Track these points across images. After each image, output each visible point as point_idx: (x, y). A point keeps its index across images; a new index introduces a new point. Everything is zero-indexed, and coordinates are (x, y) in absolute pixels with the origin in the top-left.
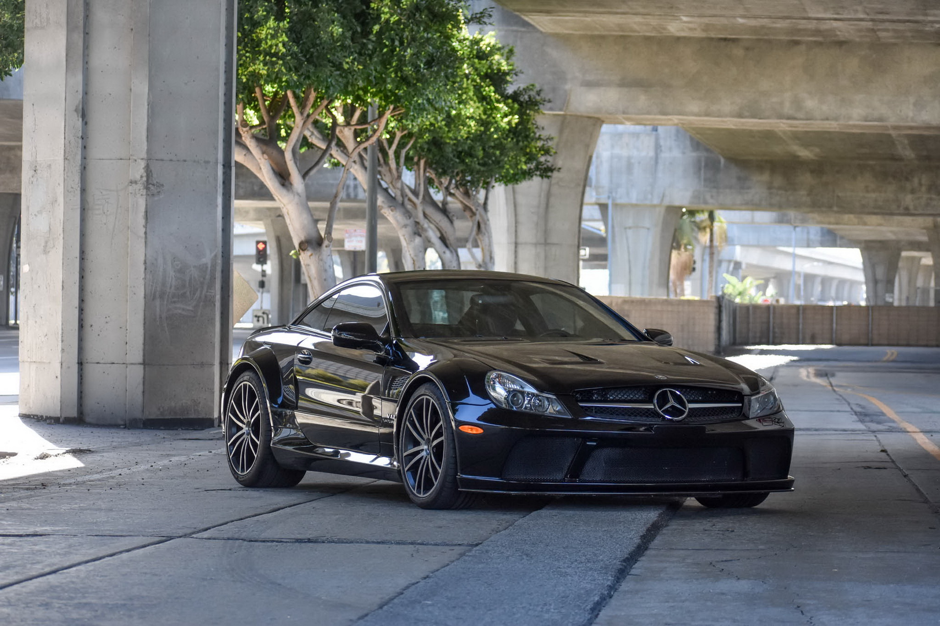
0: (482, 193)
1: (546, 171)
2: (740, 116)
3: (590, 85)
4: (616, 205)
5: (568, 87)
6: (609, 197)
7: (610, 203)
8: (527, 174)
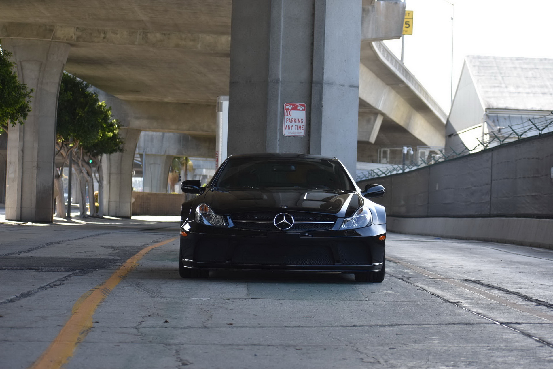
0: (99, 157)
1: (121, 150)
2: (189, 130)
3: (137, 118)
4: (146, 155)
5: (129, 119)
6: (143, 151)
7: (144, 154)
8: (115, 151)
